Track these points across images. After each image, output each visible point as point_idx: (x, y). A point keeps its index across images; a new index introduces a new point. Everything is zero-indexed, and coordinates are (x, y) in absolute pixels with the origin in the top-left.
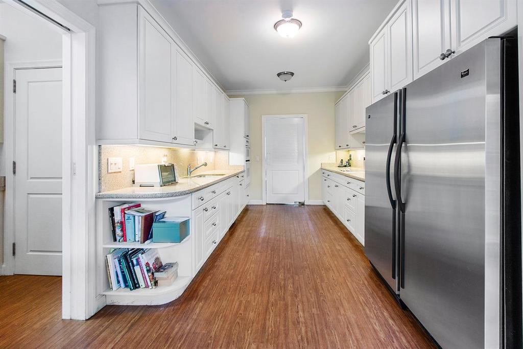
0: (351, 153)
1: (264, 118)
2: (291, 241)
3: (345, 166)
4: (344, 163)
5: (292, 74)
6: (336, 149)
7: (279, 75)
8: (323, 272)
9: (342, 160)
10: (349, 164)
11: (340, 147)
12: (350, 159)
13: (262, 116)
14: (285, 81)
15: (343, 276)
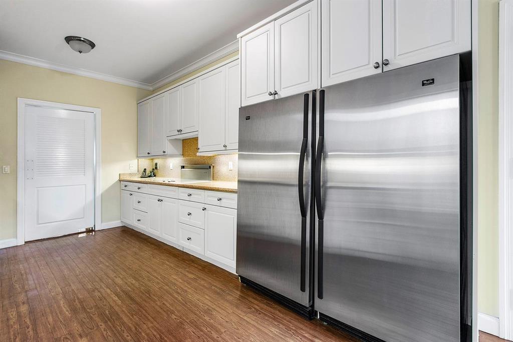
0: (156, 161)
1: (21, 102)
2: (123, 291)
3: (150, 176)
4: (148, 172)
5: (92, 45)
6: (137, 157)
7: (69, 39)
8: (207, 318)
9: (145, 169)
10: (153, 174)
11: (149, 153)
12: (156, 168)
13: (18, 98)
14: (80, 52)
15: (231, 311)
